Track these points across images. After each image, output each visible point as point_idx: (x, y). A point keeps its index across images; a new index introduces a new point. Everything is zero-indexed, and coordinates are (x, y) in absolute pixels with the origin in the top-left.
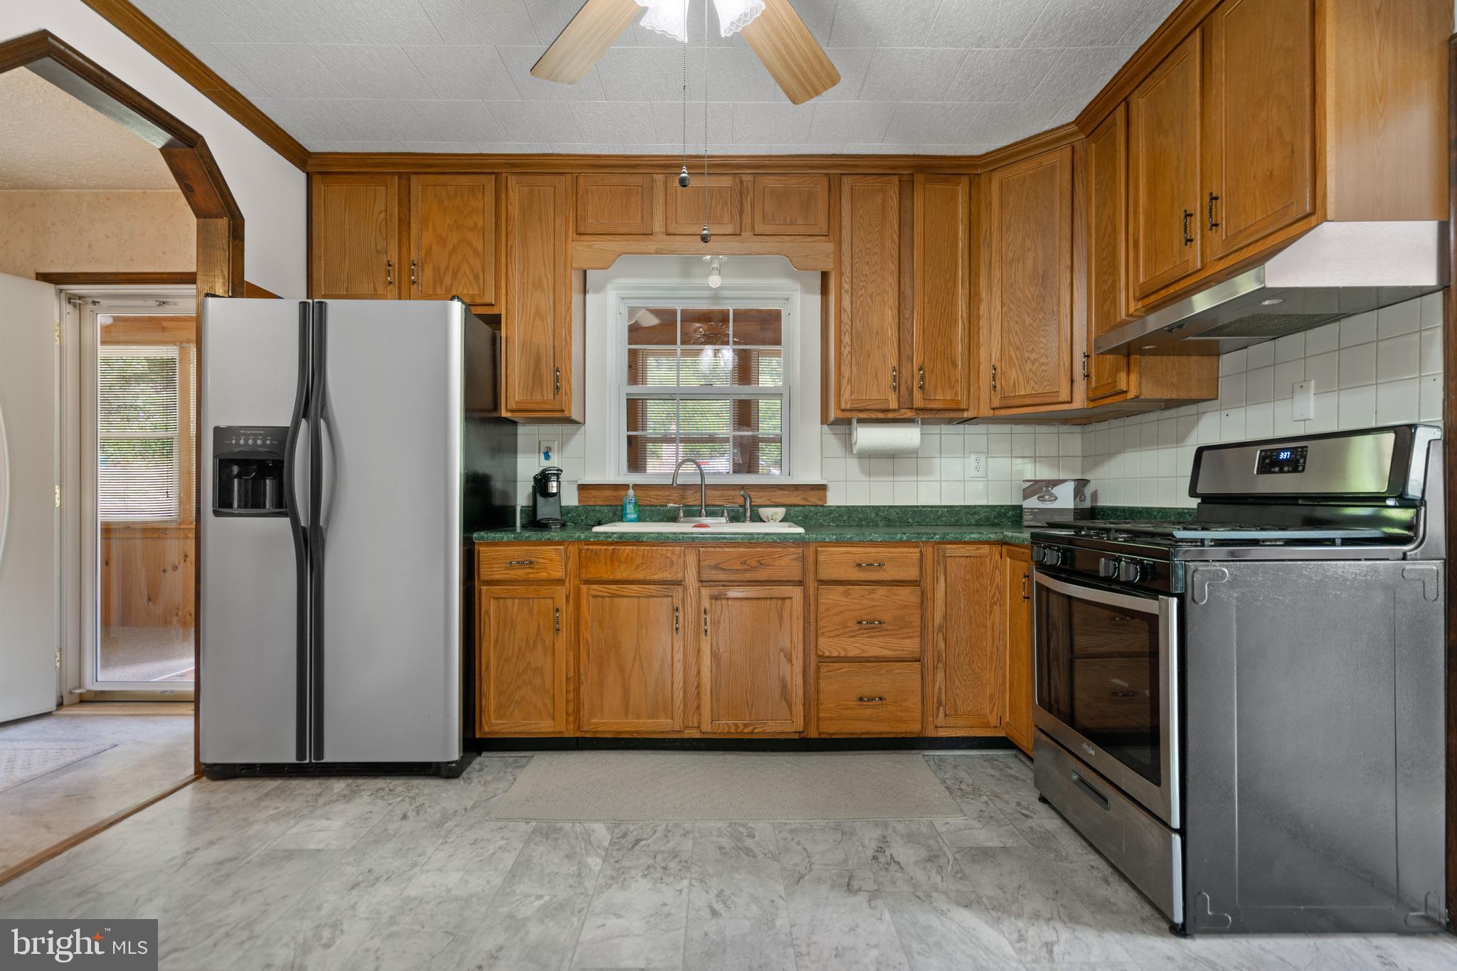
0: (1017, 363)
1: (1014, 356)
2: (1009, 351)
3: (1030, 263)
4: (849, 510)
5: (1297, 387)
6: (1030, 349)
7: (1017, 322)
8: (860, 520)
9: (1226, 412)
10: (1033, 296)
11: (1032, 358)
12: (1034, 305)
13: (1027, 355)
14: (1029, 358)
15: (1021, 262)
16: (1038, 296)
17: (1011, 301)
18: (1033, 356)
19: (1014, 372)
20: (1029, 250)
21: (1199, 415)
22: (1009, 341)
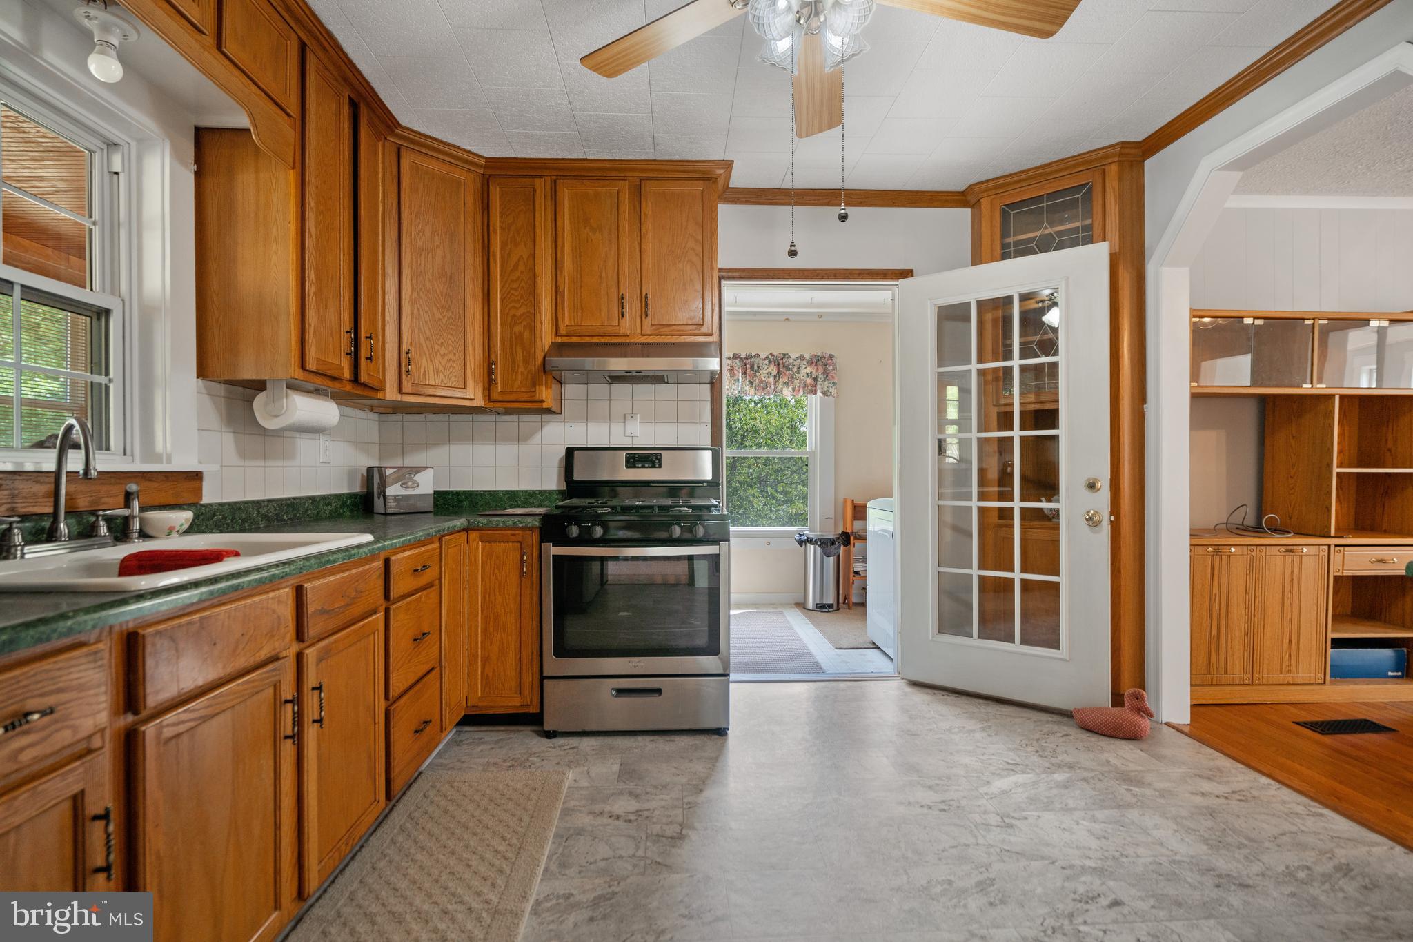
0: (427, 353)
1: (424, 345)
2: (419, 339)
3: (438, 260)
4: (233, 508)
5: (628, 416)
6: (440, 342)
7: (427, 312)
8: (244, 521)
9: (571, 424)
10: (442, 293)
11: (442, 352)
12: (443, 302)
13: (437, 347)
14: (438, 351)
15: (430, 254)
16: (446, 294)
17: (421, 289)
18: (443, 350)
19: (424, 360)
20: (438, 247)
21: (542, 424)
22: (420, 329)
